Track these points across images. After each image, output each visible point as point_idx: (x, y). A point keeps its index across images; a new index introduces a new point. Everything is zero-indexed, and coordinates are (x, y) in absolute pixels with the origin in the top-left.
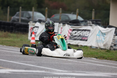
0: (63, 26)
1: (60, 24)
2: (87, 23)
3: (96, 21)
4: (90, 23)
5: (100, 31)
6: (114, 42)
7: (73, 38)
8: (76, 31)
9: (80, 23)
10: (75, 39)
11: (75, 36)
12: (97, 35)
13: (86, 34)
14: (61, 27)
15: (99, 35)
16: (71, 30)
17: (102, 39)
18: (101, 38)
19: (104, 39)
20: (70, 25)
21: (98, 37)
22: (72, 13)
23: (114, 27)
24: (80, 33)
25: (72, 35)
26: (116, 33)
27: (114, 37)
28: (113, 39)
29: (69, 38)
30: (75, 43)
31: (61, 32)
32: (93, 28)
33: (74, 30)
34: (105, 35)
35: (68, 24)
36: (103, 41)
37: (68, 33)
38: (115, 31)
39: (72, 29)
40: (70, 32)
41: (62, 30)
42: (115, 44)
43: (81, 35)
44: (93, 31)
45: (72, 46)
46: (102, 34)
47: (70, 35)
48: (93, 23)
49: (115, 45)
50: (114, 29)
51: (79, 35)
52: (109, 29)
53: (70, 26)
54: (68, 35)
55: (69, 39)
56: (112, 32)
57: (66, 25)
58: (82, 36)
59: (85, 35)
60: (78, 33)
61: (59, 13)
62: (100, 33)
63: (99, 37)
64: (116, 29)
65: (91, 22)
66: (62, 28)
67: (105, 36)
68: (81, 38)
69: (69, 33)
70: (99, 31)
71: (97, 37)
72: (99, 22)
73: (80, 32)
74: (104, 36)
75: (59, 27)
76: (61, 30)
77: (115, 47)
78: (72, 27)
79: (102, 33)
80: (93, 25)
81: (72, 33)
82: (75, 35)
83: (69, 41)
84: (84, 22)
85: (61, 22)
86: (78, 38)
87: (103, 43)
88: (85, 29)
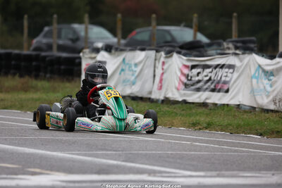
0: (166, 57)
1: (157, 54)
2: (222, 48)
3: (244, 42)
4: (229, 48)
5: (260, 66)
7: (192, 85)
8: (199, 70)
9: (206, 49)
10: (198, 90)
11: (199, 81)
12: (252, 78)
13: (226, 76)
14: (162, 59)
15: (257, 78)
16: (186, 67)
17: (265, 87)
18: (263, 83)
19: (271, 86)
20: (185, 55)
21: (254, 81)
22: (183, 25)
24: (210, 75)
25: (189, 78)
29: (183, 87)
30: (199, 97)
31: (163, 74)
32: (241, 61)
33: (193, 67)
34: (273, 75)
35: (179, 53)
36: (269, 92)
37: (179, 74)
39: (190, 64)
40: (186, 71)
41: (165, 67)
43: (212, 78)
45: (192, 105)
46: (266, 75)
47: (184, 79)
48: (237, 48)
51: (207, 78)
53: (185, 58)
54: (180, 80)
55: (184, 90)
57: (175, 55)
58: (214, 80)
59: (223, 79)
60: (205, 73)
61: (149, 24)
62: (261, 71)
63: (258, 82)
65: (231, 45)
66: (164, 63)
67: (272, 78)
68: (213, 85)
69: (182, 73)
70: (257, 66)
71: (251, 82)
72: (252, 45)
73: (211, 72)
74: (270, 80)
75: (155, 60)
76: (163, 69)
78: (188, 60)
79: (264, 71)
80: (237, 52)
81: (190, 74)
82: (197, 79)
83: (184, 94)
84: (215, 47)
85: (160, 49)
86: (205, 87)
87: (268, 96)
88: (223, 63)
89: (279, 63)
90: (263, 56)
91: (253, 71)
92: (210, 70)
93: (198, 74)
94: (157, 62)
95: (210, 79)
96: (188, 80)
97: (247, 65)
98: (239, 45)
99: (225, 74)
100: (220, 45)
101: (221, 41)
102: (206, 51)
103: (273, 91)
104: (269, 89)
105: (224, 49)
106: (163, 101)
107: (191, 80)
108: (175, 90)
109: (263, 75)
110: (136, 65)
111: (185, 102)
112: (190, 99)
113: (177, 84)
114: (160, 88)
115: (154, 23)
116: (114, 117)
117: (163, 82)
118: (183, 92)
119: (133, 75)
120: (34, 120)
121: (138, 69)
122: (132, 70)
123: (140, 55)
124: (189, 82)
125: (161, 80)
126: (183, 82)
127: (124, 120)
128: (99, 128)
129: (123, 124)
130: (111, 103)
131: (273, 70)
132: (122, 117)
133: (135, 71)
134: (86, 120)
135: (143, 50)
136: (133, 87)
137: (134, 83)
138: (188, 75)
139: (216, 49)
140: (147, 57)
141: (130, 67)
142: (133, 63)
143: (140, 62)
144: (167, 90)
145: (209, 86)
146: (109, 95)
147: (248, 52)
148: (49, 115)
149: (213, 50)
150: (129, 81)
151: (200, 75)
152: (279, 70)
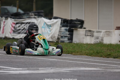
0: (5, 20)
1: (2, 18)
2: (29, 15)
3: (38, 13)
4: (32, 15)
5: (45, 23)
6: (60, 33)
8: (19, 25)
10: (19, 33)
11: (19, 30)
12: (42, 28)
14: (4, 20)
15: (44, 28)
16: (14, 23)
17: (47, 32)
18: (47, 30)
19: (50, 31)
20: (13, 18)
23: (60, 18)
24: (24, 27)
25: (15, 28)
26: (62, 24)
27: (60, 29)
28: (59, 31)
31: (4, 27)
32: (37, 20)
33: (17, 23)
35: (11, 17)
36: (49, 34)
37: (11, 26)
38: (61, 23)
39: (15, 22)
40: (14, 25)
41: (5, 24)
42: (62, 35)
44: (38, 23)
46: (48, 26)
47: (13, 29)
48: (35, 15)
49: (62, 37)
50: (59, 21)
51: (23, 28)
52: (55, 20)
53: (13, 20)
54: (11, 29)
55: (13, 33)
56: (58, 23)
57: (9, 19)
58: (26, 29)
60: (22, 26)
63: (44, 30)
64: (62, 20)
65: (33, 14)
66: (4, 22)
67: (50, 28)
70: (44, 23)
71: (42, 29)
72: (42, 14)
73: (25, 26)
74: (49, 29)
75: (1, 21)
76: (4, 24)
77: (61, 39)
78: (15, 21)
79: (47, 25)
80: (36, 17)
81: (16, 27)
82: (19, 28)
83: (13, 35)
84: (26, 15)
85: (3, 16)
86: (22, 32)
87: (49, 35)
88: (30, 22)
89: (53, 21)
90: (46, 18)
91: (42, 25)
92: (24, 25)
93: (19, 26)
94: (1, 22)
95: (24, 28)
96: (15, 29)
97: (40, 22)
98: (36, 14)
100: (28, 14)
101: (29, 12)
102: (22, 17)
103: (51, 33)
104: (49, 32)
106: (4, 38)
108: (9, 34)
109: (47, 26)
111: (13, 38)
112: (16, 37)
113: (10, 31)
114: (3, 32)
116: (43, 48)
117: (4, 30)
118: (13, 34)
120: (4, 50)
124: (15, 30)
125: (3, 29)
127: (48, 49)
128: (36, 54)
129: (47, 51)
130: (42, 42)
131: (51, 24)
132: (47, 48)
134: (30, 50)
138: (15, 27)
139: (27, 16)
144: (6, 33)
145: (24, 32)
146: (40, 38)
147: (40, 17)
148: (12, 47)
152: (53, 24)
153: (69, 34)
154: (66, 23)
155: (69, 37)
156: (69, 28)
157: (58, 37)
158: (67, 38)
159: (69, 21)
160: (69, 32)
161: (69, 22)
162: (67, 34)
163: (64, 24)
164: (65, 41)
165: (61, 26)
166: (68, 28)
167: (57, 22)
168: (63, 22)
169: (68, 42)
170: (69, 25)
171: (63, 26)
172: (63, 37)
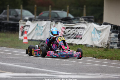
0: (55, 24)
1: (52, 22)
2: (79, 20)
3: (88, 18)
4: (82, 20)
5: (95, 28)
6: (110, 39)
7: (66, 36)
8: (69, 30)
9: (72, 20)
10: (69, 38)
11: (69, 34)
12: (92, 33)
13: (81, 32)
14: (54, 25)
15: (94, 33)
16: (64, 28)
17: (97, 37)
18: (96, 36)
19: (100, 37)
20: (63, 23)
21: (93, 34)
22: (62, 10)
23: (110, 24)
24: (74, 32)
25: (65, 33)
26: (112, 30)
27: (110, 35)
28: (109, 37)
30: (69, 41)
32: (87, 26)
33: (67, 28)
34: (101, 32)
35: (61, 22)
36: (99, 39)
37: (61, 31)
38: (111, 28)
39: (65, 27)
42: (112, 41)
43: (75, 33)
44: (88, 29)
46: (98, 32)
48: (85, 20)
49: (111, 43)
50: (109, 27)
51: (73, 33)
52: (105, 26)
57: (59, 23)
58: (76, 34)
59: (80, 33)
60: (72, 31)
61: (48, 10)
62: (95, 30)
63: (94, 35)
64: (112, 26)
65: (83, 19)
67: (100, 33)
68: (75, 36)
69: (62, 31)
71: (92, 35)
72: (92, 19)
73: (74, 30)
74: (99, 34)
75: (51, 25)
77: (111, 45)
78: (65, 25)
79: (97, 30)
80: (86, 22)
81: (66, 31)
82: (68, 33)
84: (76, 20)
85: (53, 20)
86: (72, 37)
87: (98, 41)
88: (79, 27)
89: (103, 27)
90: (97, 24)
91: (92, 30)
92: (74, 29)
93: (69, 31)
94: (51, 26)
95: (74, 33)
96: (65, 34)
97: (90, 27)
98: (86, 19)
99: (80, 31)
100: (78, 19)
101: (79, 17)
102: (72, 21)
103: (101, 39)
104: (99, 38)
105: (80, 21)
107: (66, 34)
110: (42, 27)
115: (50, 9)
119: (41, 31)
121: (43, 29)
122: (41, 29)
123: (44, 23)
126: (62, 35)
131: (101, 30)
133: (42, 30)
135: (45, 20)
136: (41, 36)
137: (41, 35)
138: (65, 32)
139: (77, 21)
140: (47, 24)
141: (40, 28)
142: (41, 26)
143: (44, 26)
145: (74, 36)
147: (90, 22)
149: (76, 21)
150: (39, 33)
151: (70, 32)
152: (103, 30)
153: (118, 41)
154: (116, 29)
155: (119, 43)
156: (119, 35)
157: (107, 43)
158: (117, 44)
159: (119, 27)
160: (118, 38)
161: (119, 29)
162: (116, 40)
163: (114, 30)
164: (114, 47)
165: (111, 32)
166: (117, 34)
167: (107, 28)
168: (113, 28)
169: (118, 48)
170: (119, 31)
171: (113, 32)
172: (113, 43)
